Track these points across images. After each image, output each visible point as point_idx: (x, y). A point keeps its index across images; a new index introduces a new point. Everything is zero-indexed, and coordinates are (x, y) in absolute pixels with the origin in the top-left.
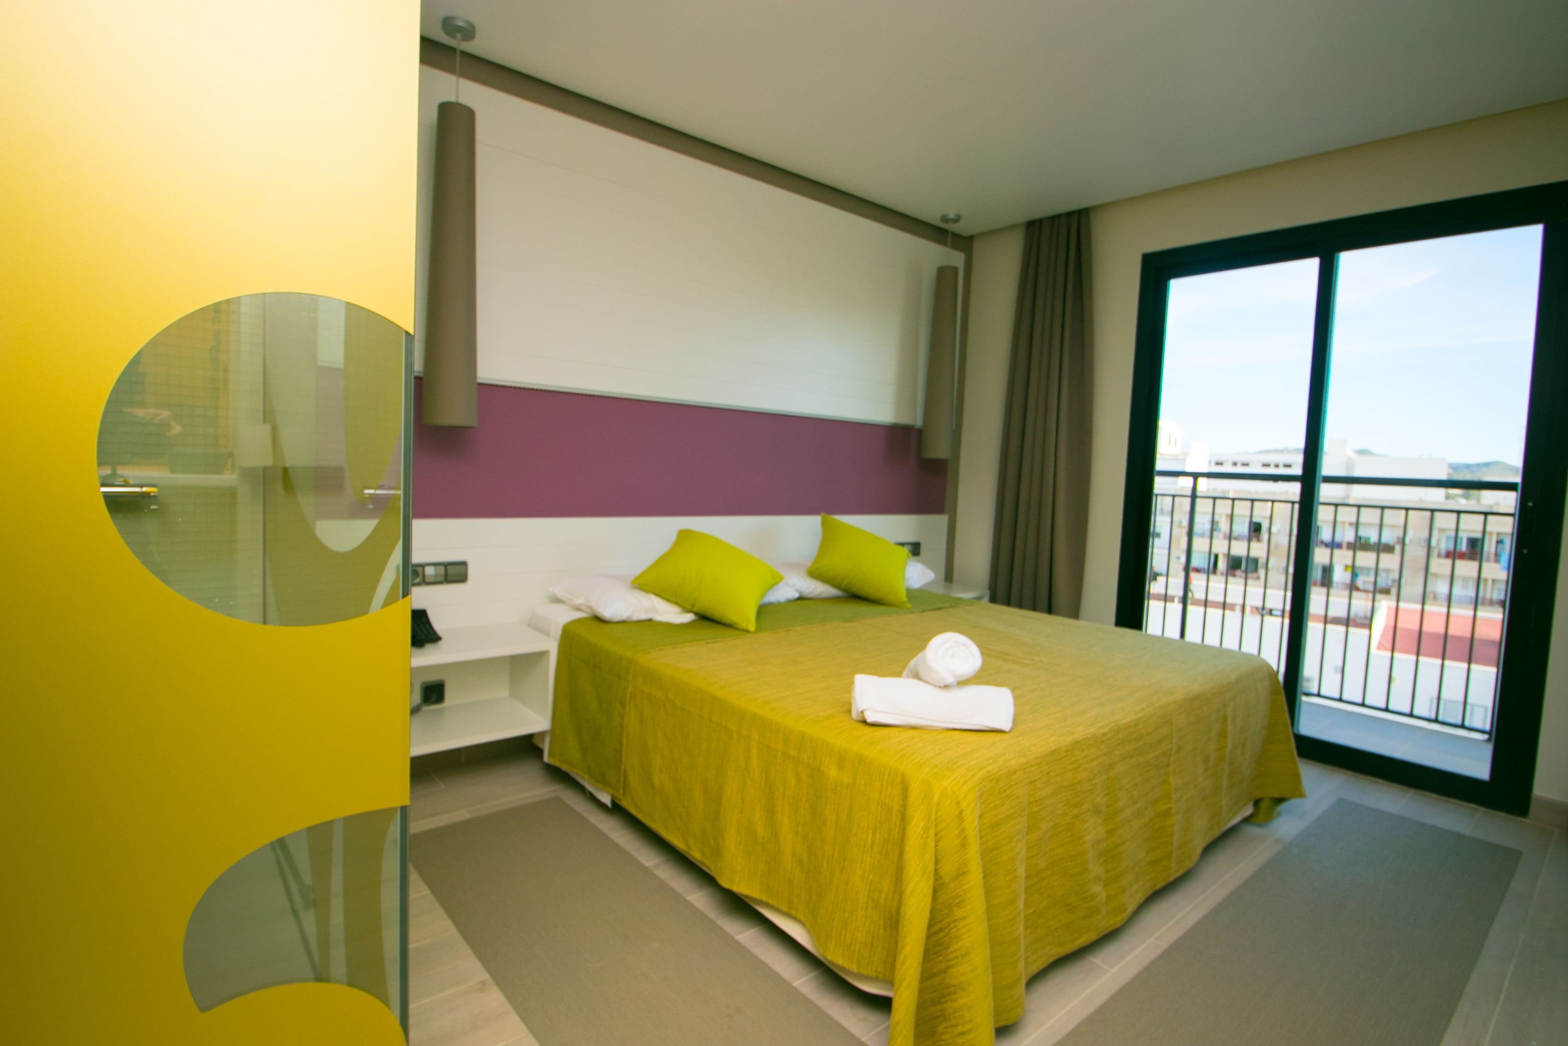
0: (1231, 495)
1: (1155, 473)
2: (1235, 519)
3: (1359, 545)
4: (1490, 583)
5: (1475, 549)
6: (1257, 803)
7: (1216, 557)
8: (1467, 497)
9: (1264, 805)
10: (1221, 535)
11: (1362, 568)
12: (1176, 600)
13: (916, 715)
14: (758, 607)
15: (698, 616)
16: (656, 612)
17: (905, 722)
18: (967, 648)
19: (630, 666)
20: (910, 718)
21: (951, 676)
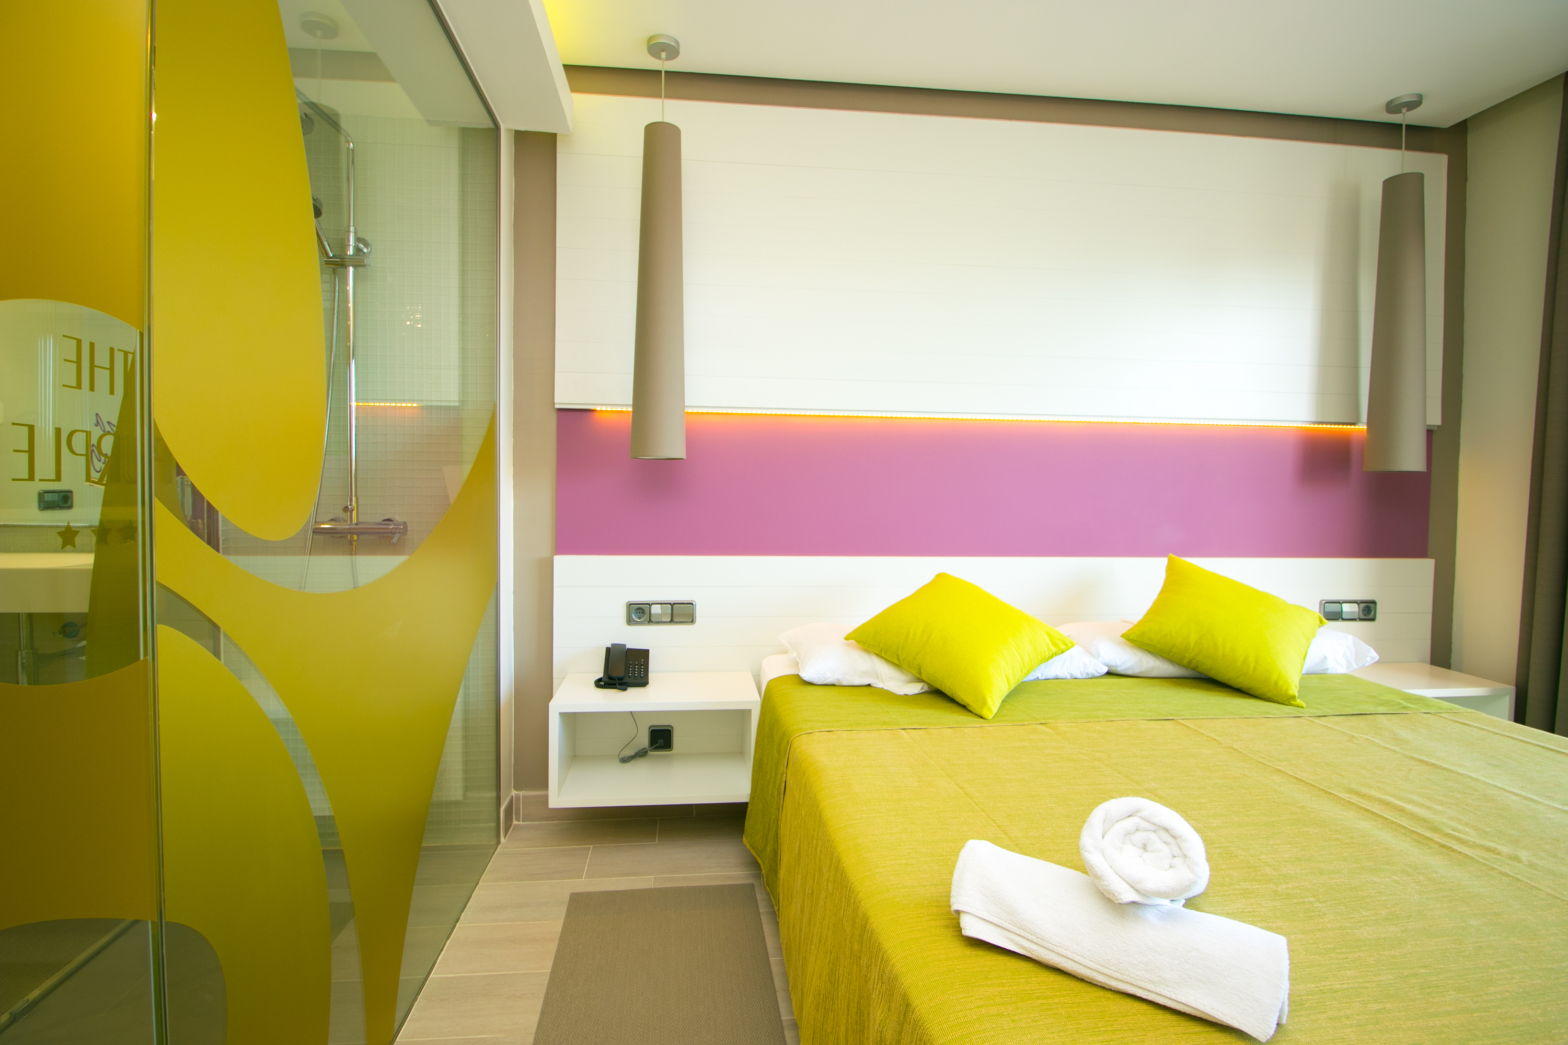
13: (1055, 949)
14: (1019, 683)
15: (929, 688)
16: (877, 676)
17: (1036, 954)
18: (1174, 837)
19: (787, 747)
20: (1044, 950)
21: (1131, 889)
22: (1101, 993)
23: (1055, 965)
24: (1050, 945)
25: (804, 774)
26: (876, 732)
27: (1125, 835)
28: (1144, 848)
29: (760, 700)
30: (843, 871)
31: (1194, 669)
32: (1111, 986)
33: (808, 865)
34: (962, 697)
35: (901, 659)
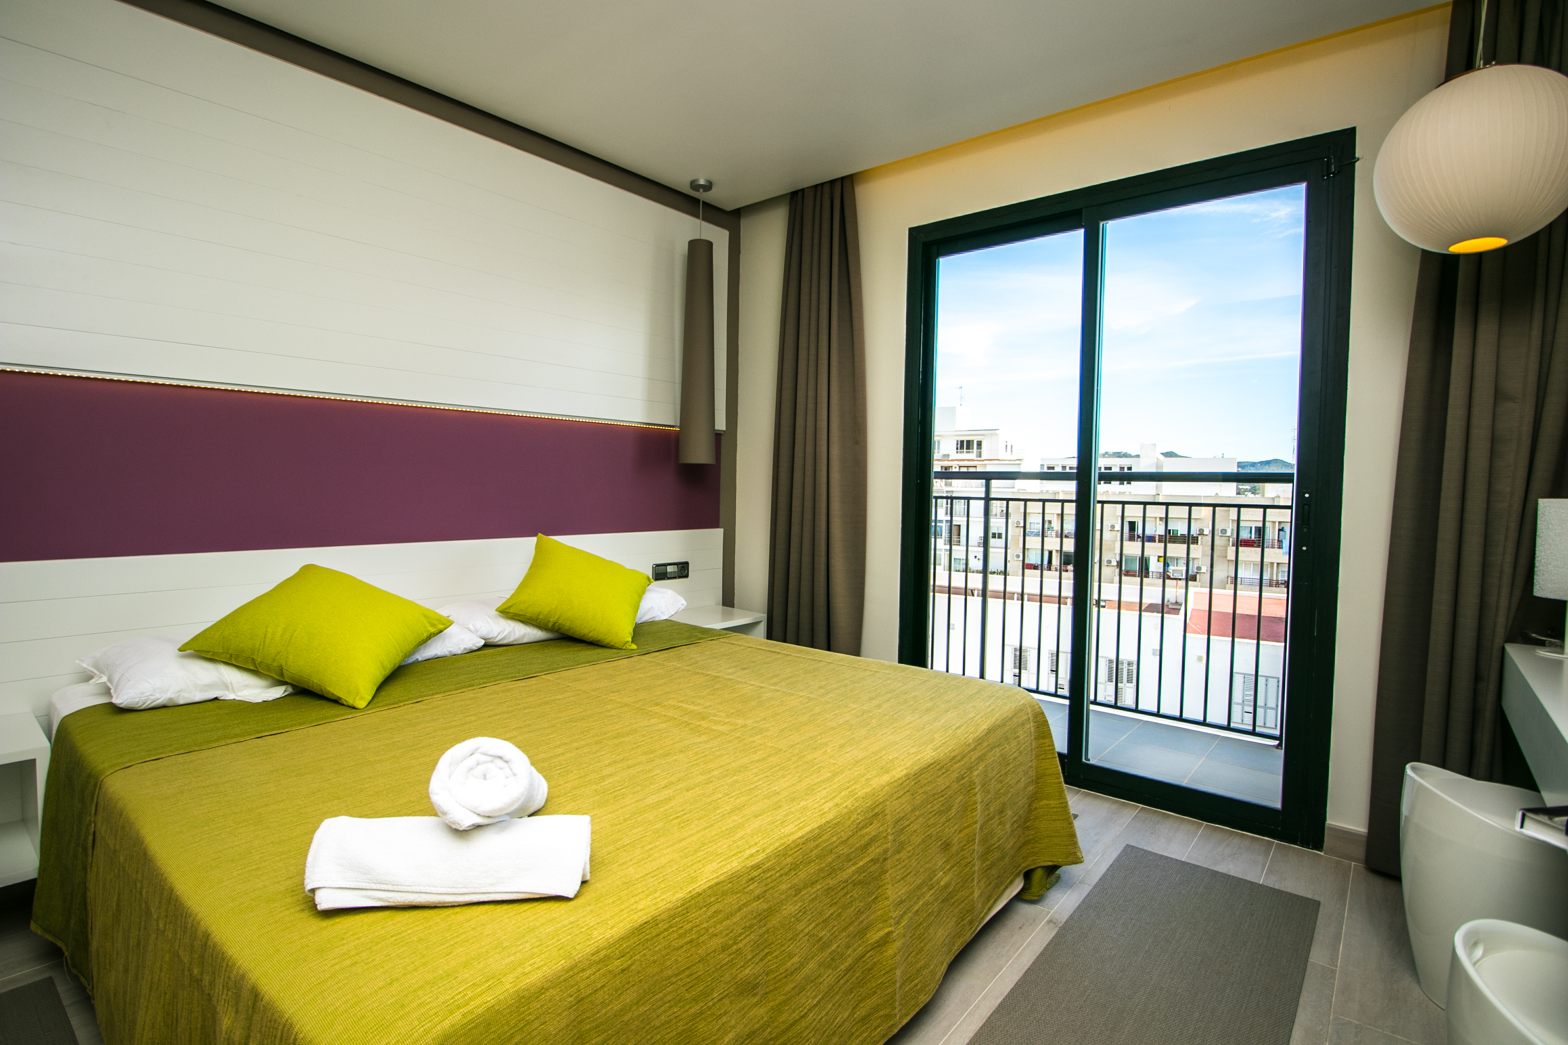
0: (1061, 497)
1: (933, 475)
2: (1065, 518)
3: (1169, 537)
4: (1275, 565)
5: (1259, 539)
6: (1028, 875)
7: (1050, 553)
8: (1254, 491)
9: (1038, 875)
10: (1054, 534)
11: (1171, 558)
12: (1016, 596)
13: (410, 889)
14: (395, 668)
15: (293, 689)
16: (226, 687)
17: (392, 901)
18: (507, 762)
19: (95, 790)
20: (400, 893)
21: (474, 814)
22: (451, 911)
23: (410, 904)
24: (404, 887)
25: (121, 814)
26: (223, 747)
27: (468, 771)
28: (485, 777)
29: (48, 744)
30: (177, 900)
31: (557, 631)
32: (459, 902)
33: (131, 915)
34: (332, 691)
35: (257, 662)
